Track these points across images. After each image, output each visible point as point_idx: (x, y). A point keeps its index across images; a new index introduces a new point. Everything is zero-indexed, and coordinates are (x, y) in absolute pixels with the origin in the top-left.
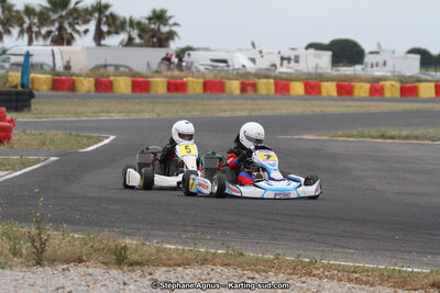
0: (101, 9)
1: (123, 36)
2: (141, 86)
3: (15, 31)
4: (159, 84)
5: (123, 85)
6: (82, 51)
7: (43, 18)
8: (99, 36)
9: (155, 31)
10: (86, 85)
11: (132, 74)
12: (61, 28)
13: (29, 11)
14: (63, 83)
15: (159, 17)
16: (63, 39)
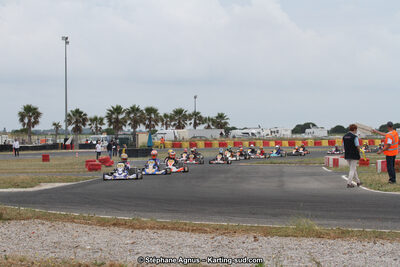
0: (196, 114)
1: (206, 125)
2: (208, 145)
3: (160, 124)
4: (216, 144)
5: (201, 144)
6: (187, 132)
7: (172, 118)
8: (196, 125)
9: (219, 122)
10: (186, 145)
11: (206, 140)
12: (179, 122)
13: (166, 116)
14: (176, 144)
15: (221, 116)
16: (180, 127)
